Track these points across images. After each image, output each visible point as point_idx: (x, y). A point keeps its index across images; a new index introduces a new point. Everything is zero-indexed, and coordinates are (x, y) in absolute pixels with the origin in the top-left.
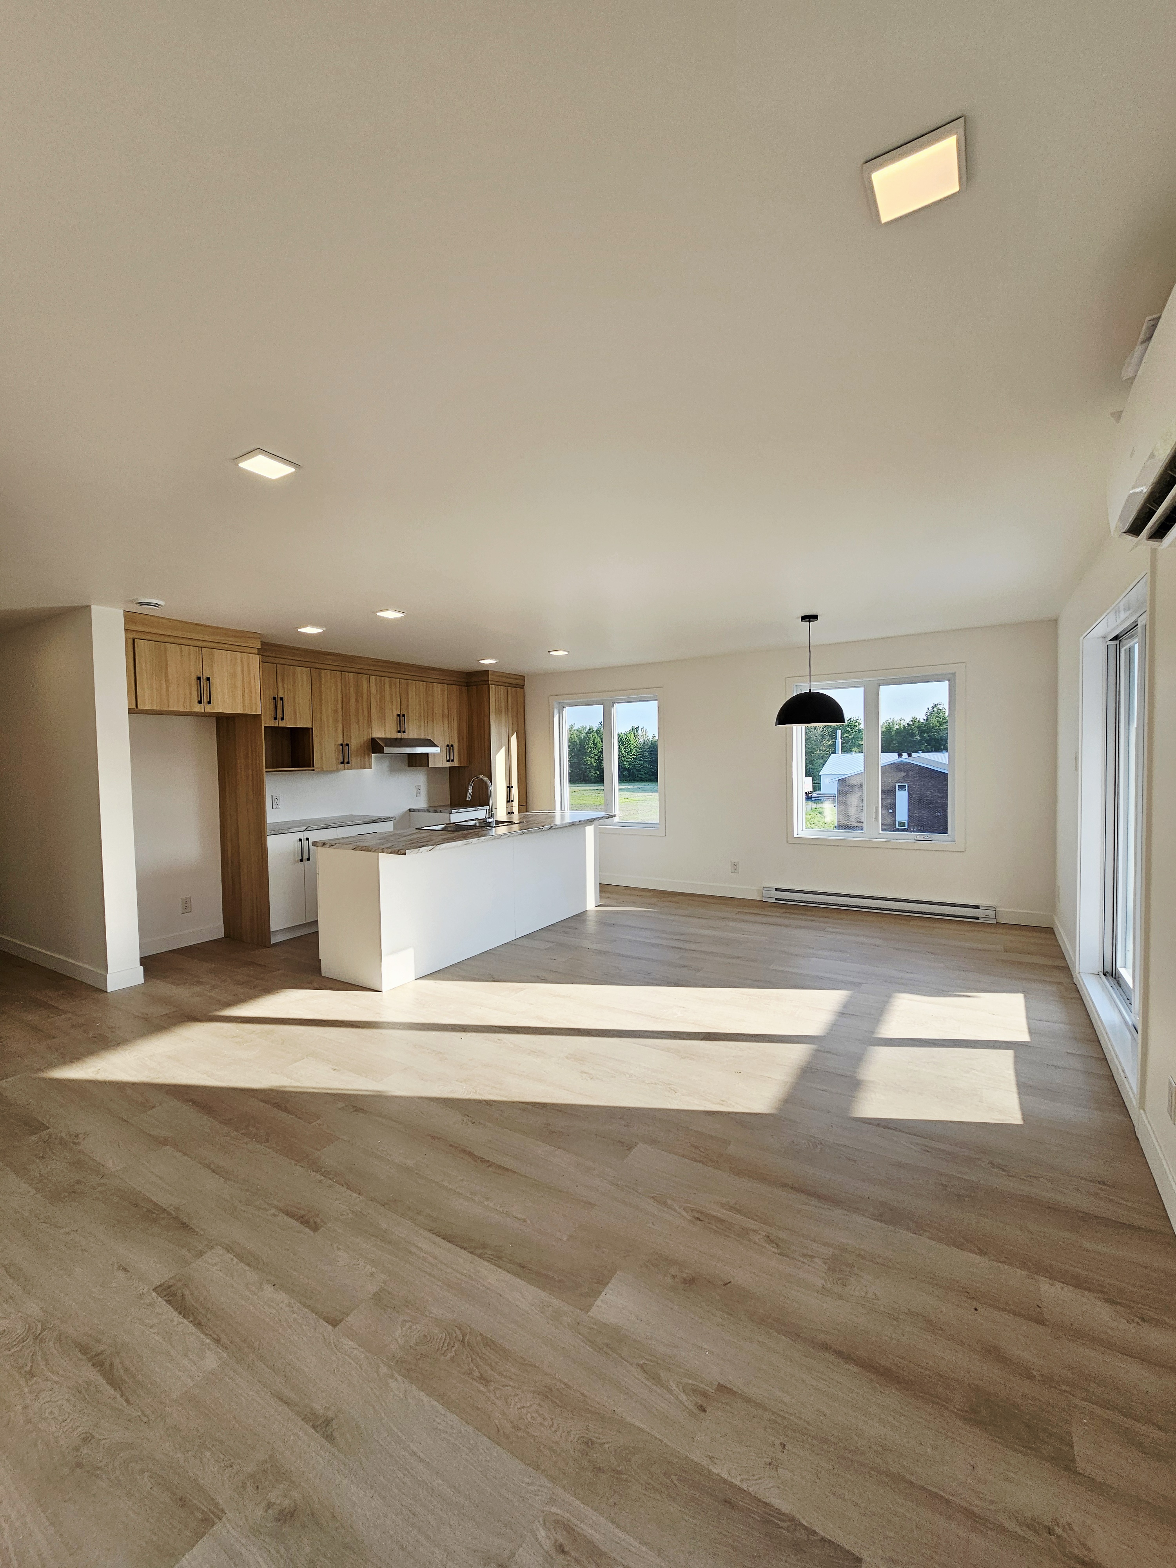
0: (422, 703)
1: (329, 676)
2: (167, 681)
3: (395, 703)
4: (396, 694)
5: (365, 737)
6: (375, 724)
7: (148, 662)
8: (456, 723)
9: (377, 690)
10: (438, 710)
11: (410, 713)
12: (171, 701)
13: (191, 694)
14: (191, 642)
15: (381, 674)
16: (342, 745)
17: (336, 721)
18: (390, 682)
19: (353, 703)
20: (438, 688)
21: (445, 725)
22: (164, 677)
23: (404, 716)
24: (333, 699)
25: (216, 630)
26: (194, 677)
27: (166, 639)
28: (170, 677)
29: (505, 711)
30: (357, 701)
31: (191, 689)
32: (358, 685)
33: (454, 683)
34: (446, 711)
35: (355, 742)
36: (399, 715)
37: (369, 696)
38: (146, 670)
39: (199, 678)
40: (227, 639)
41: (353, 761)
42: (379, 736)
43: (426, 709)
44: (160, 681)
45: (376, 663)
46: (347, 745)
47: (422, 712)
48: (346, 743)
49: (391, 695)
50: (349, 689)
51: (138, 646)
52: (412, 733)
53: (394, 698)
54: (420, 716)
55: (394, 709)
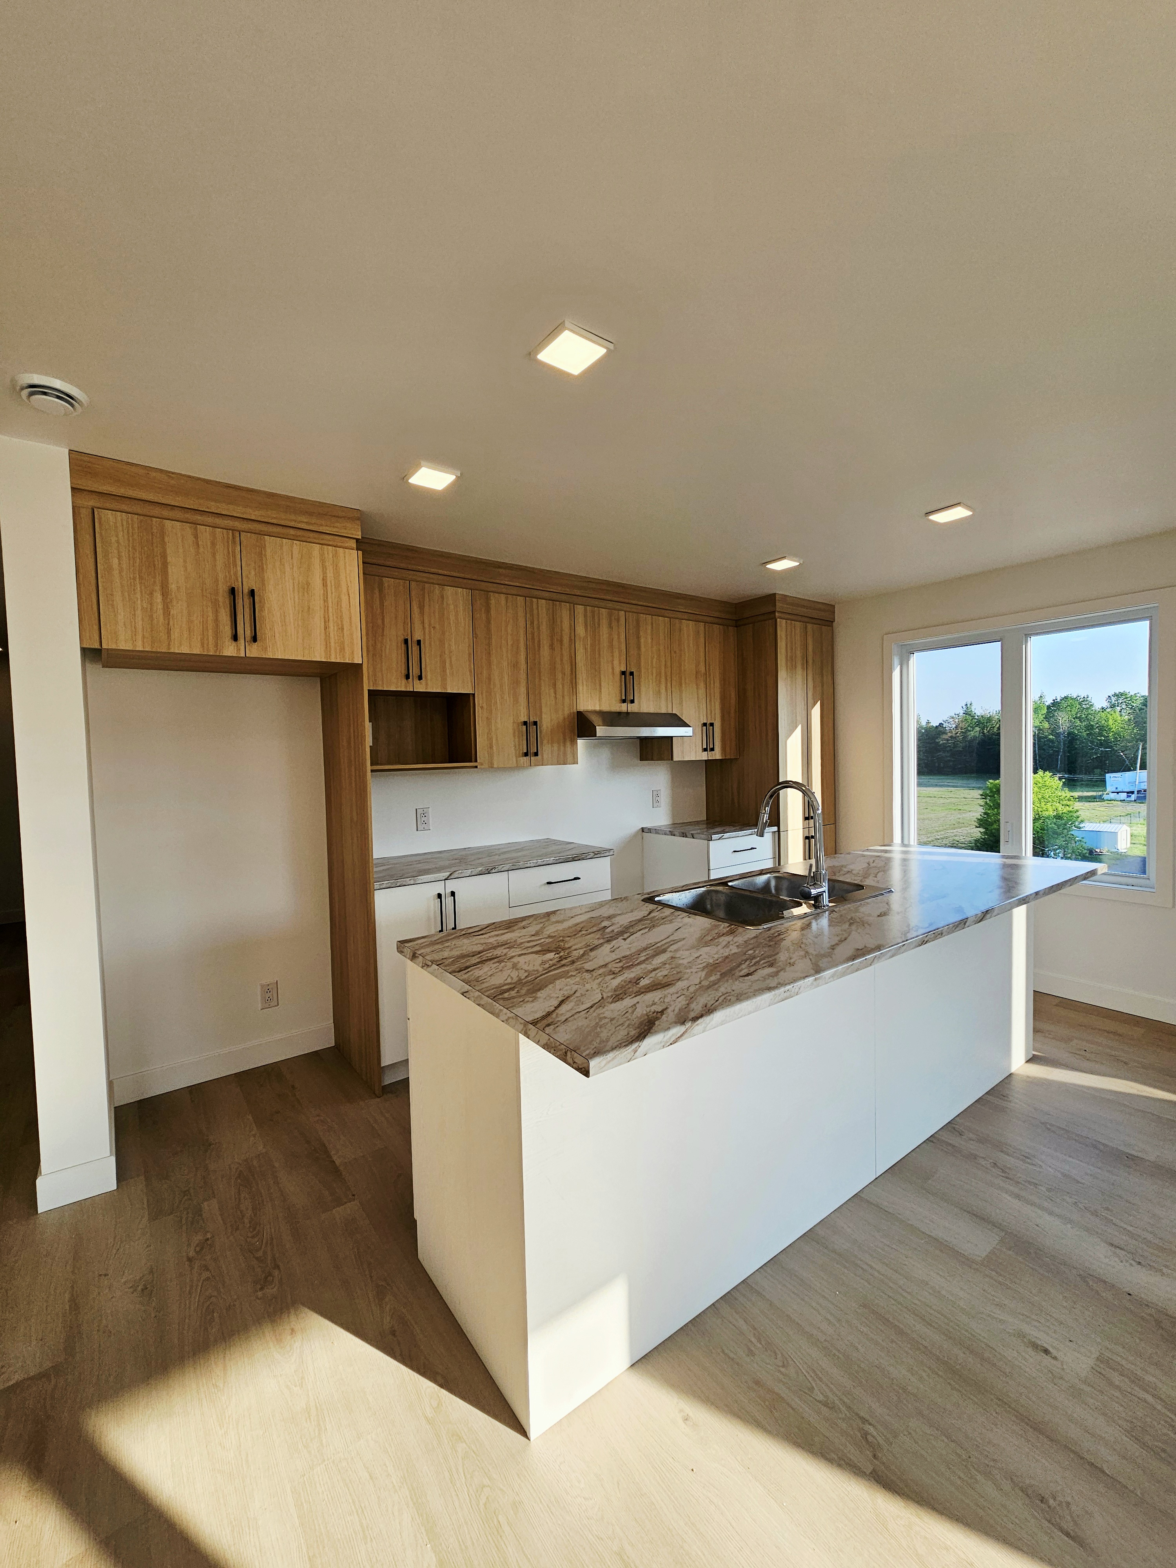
0: (662, 653)
1: (503, 602)
2: (165, 592)
3: (616, 654)
4: (619, 638)
5: (567, 711)
6: (582, 688)
7: (124, 554)
8: (717, 684)
9: (586, 630)
10: (689, 666)
11: (643, 670)
12: (175, 634)
13: (216, 620)
14: (218, 521)
15: (593, 602)
16: (525, 723)
17: (517, 682)
18: (610, 616)
19: (545, 651)
20: (688, 628)
21: (700, 691)
22: (158, 588)
23: (632, 674)
24: (510, 643)
25: (272, 499)
26: (223, 588)
27: (166, 513)
28: (173, 587)
29: (803, 664)
30: (552, 647)
31: (216, 612)
32: (553, 622)
33: (716, 620)
34: (702, 669)
35: (549, 720)
36: (623, 673)
37: (572, 641)
38: (121, 571)
39: (233, 591)
40: (293, 517)
41: (546, 750)
42: (590, 708)
43: (669, 664)
44: (151, 594)
45: (585, 584)
46: (535, 723)
47: (663, 668)
48: (532, 720)
49: (611, 641)
50: (538, 628)
51: (100, 523)
52: (645, 704)
53: (615, 643)
54: (659, 674)
55: (616, 662)
